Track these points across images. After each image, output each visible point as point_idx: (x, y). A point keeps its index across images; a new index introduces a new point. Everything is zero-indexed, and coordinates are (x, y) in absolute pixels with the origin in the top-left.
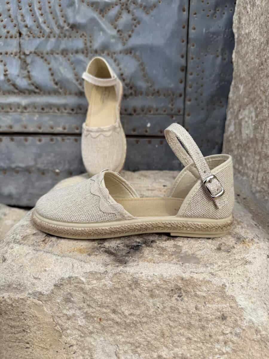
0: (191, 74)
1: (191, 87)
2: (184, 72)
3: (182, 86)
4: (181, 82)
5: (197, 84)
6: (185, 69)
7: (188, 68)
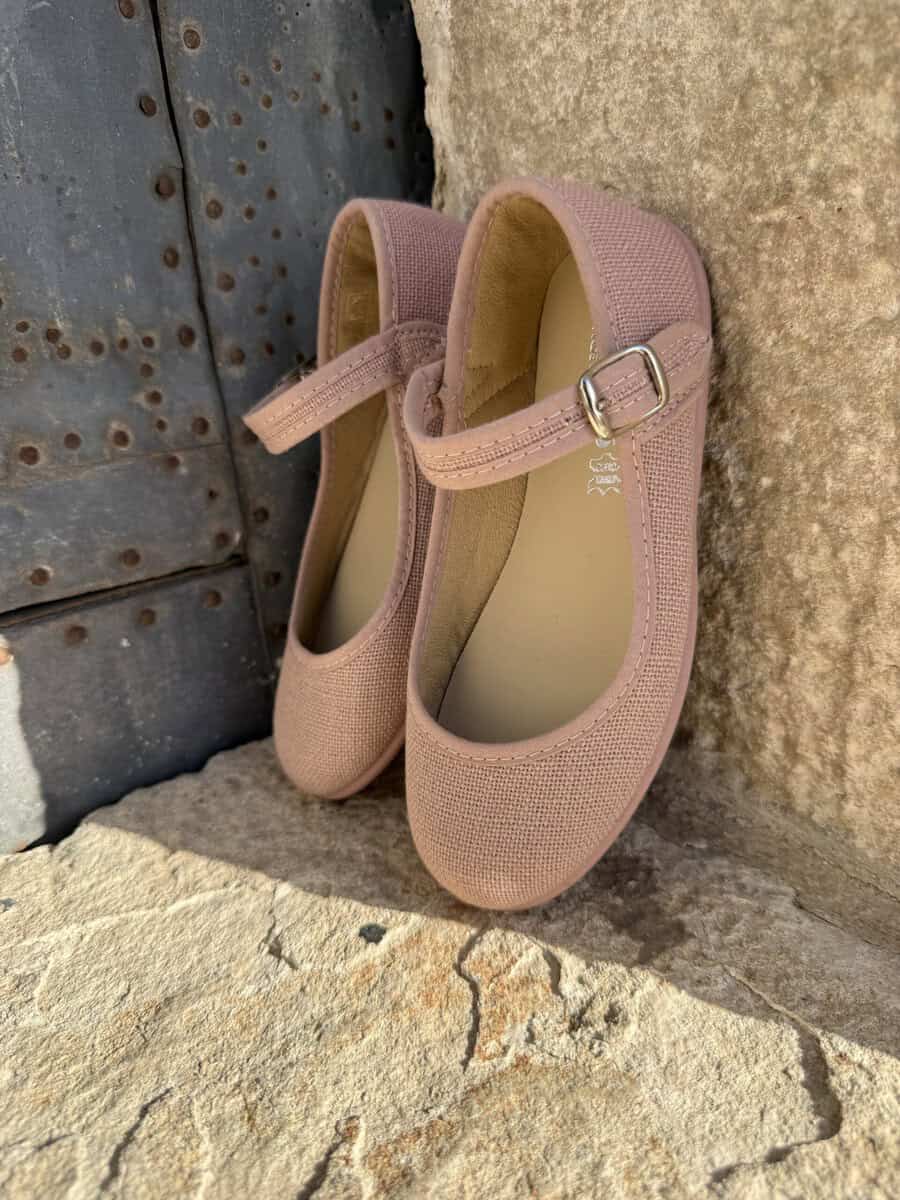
0: (216, 210)
1: (228, 284)
2: (175, 201)
3: (180, 282)
4: (171, 260)
5: (255, 262)
6: (175, 186)
7: (195, 178)
